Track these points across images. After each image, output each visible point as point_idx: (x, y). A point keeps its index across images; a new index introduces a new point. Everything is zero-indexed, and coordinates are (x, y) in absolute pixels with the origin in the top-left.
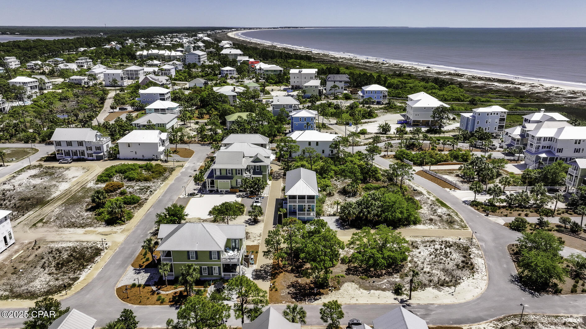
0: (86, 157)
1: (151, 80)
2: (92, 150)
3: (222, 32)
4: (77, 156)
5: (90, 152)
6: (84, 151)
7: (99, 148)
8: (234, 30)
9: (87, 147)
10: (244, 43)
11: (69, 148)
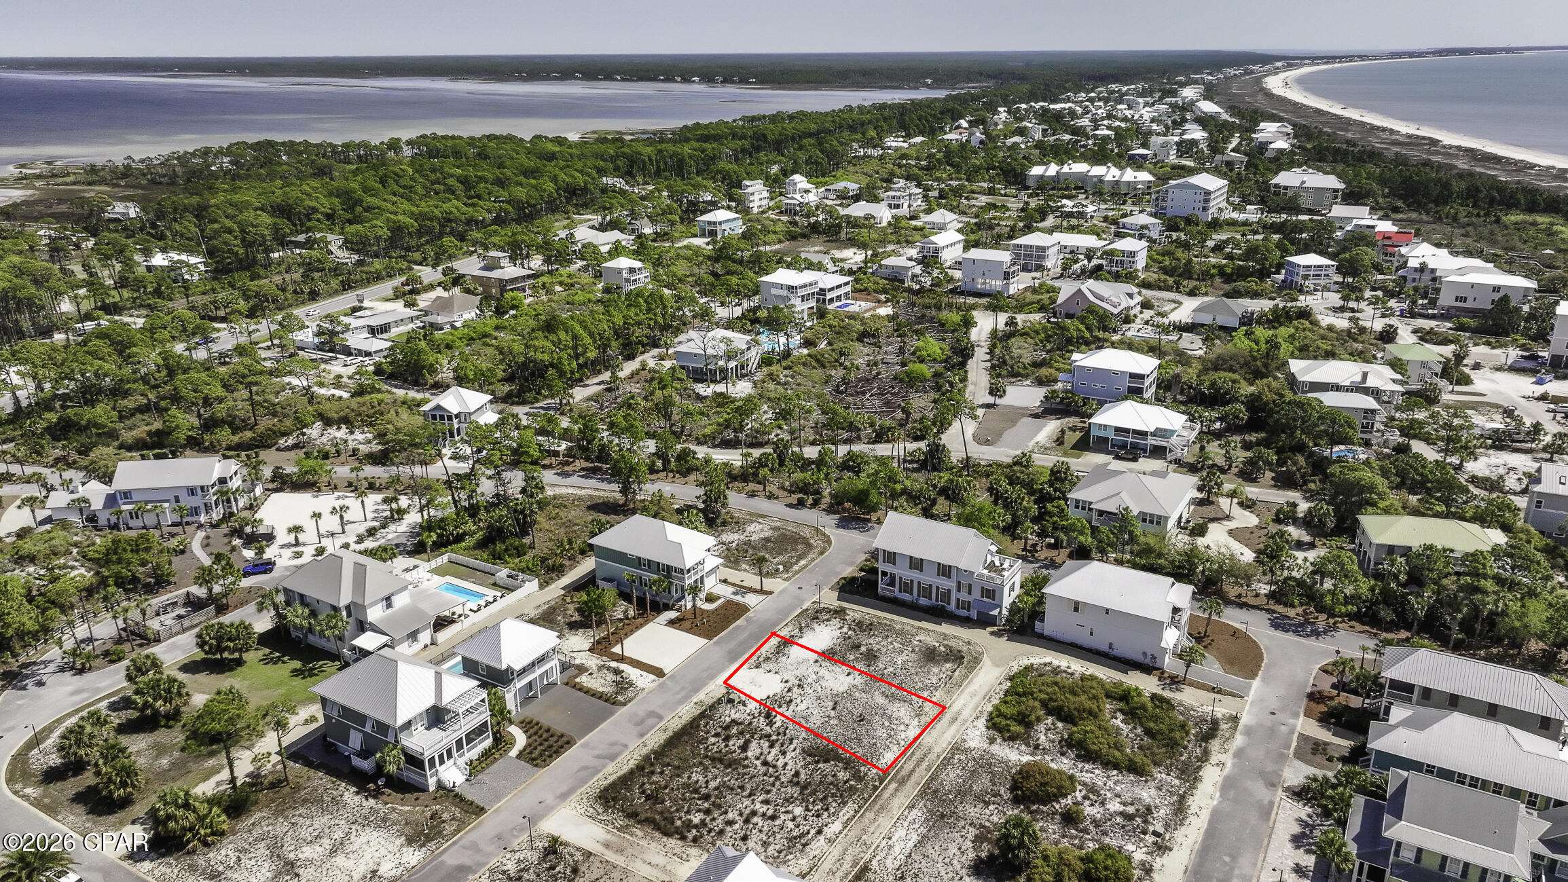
0: (952, 607)
1: (1092, 298)
2: (970, 593)
3: (1247, 73)
4: (930, 599)
5: (964, 596)
6: (949, 591)
7: (991, 593)
8: (1279, 64)
9: (959, 583)
10: (1325, 123)
11: (914, 575)
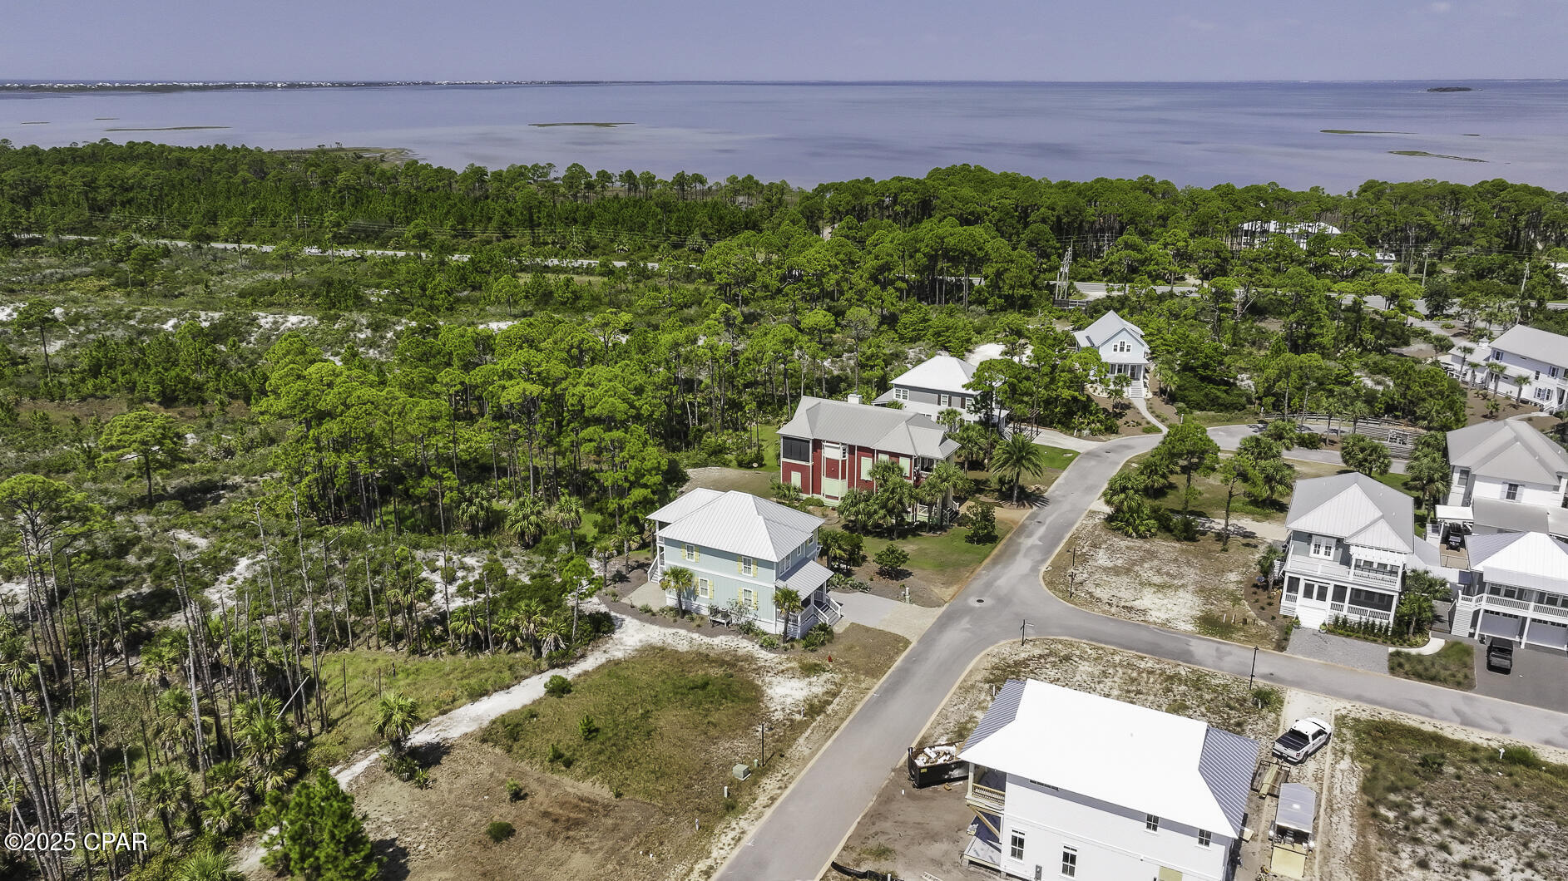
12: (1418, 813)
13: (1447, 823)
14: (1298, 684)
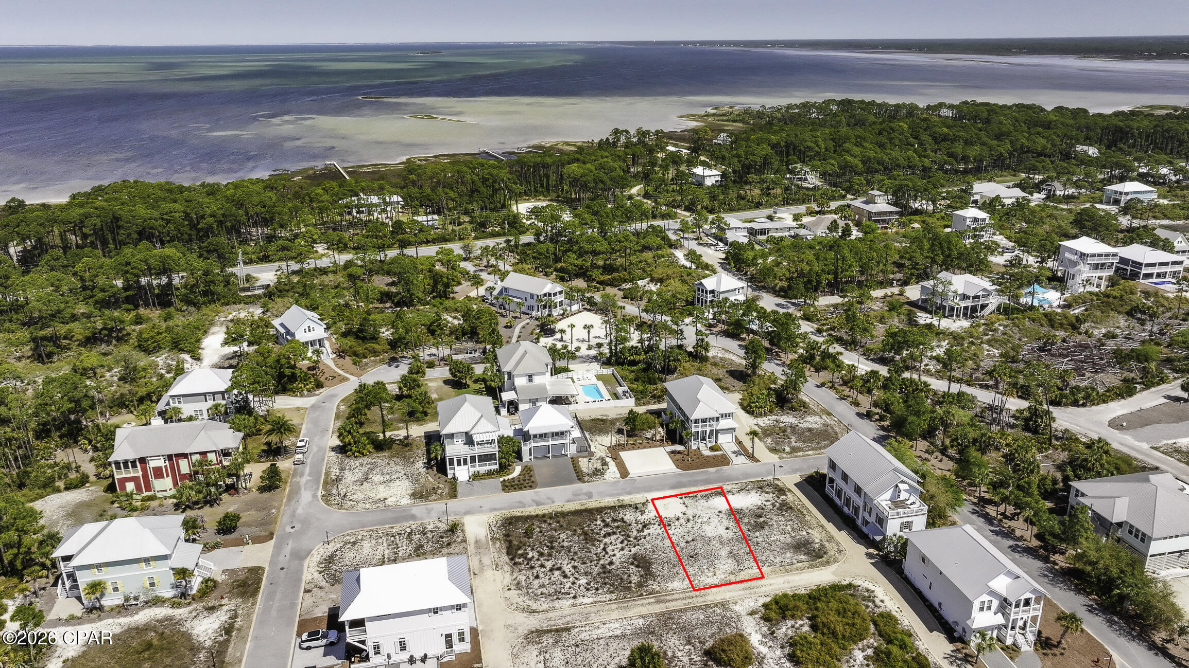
4: (849, 509)
6: (859, 508)
7: (881, 522)
9: (865, 504)
11: (843, 485)
12: (530, 556)
13: (541, 554)
14: (468, 513)
